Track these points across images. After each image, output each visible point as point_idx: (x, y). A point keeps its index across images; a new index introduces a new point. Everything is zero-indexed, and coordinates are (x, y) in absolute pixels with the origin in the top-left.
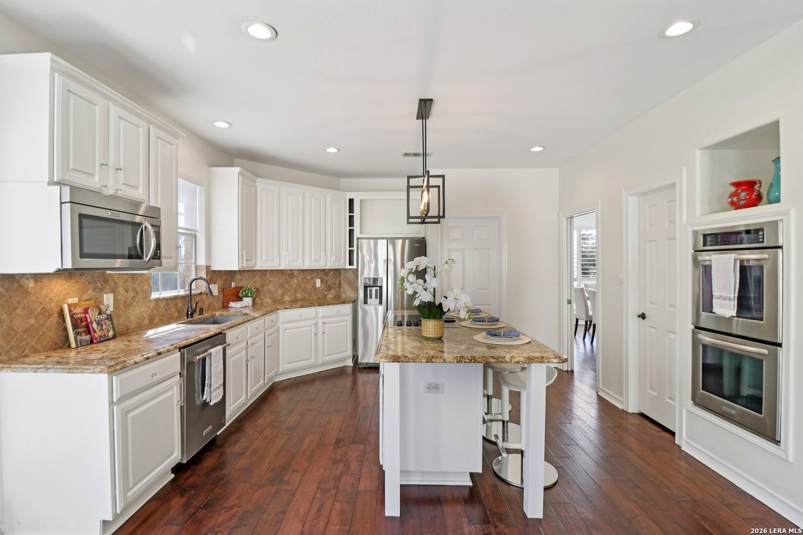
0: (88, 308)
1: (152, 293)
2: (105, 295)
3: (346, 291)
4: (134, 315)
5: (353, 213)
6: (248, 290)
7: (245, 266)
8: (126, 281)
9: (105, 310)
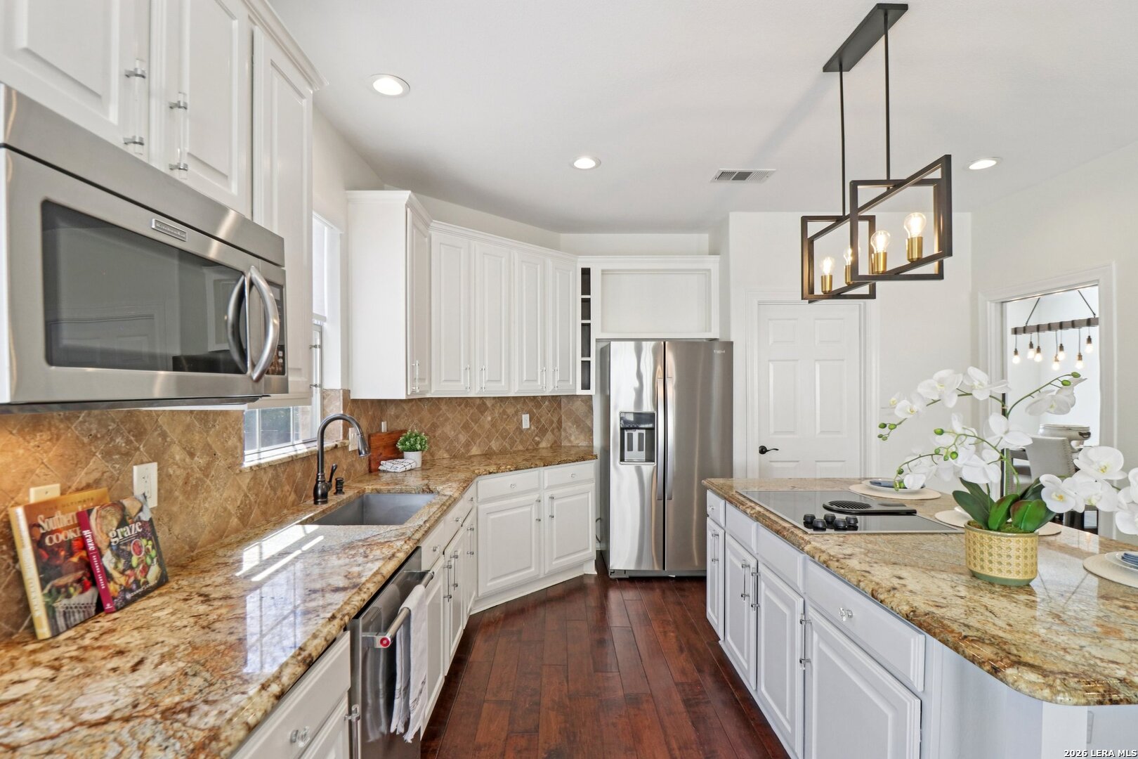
0: (89, 512)
1: (246, 452)
2: (135, 468)
3: (571, 435)
4: (207, 510)
5: (590, 294)
6: (416, 436)
7: (418, 391)
8: (189, 428)
9: (137, 510)
